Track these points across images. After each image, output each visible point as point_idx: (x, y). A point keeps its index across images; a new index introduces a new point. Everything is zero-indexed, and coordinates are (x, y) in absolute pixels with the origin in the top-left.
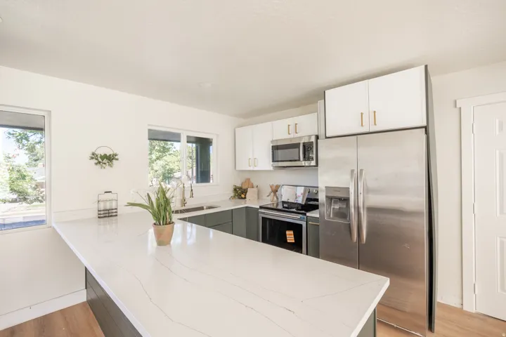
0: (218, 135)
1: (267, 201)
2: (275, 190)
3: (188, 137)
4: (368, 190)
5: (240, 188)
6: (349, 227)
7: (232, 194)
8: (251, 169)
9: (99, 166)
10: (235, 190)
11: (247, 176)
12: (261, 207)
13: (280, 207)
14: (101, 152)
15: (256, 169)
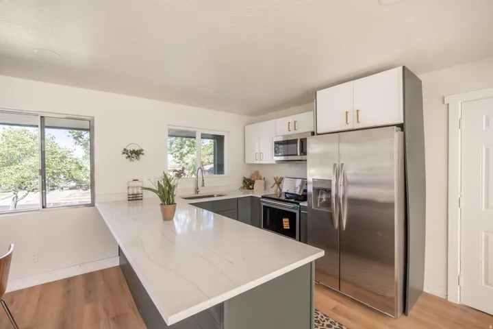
0: (229, 132)
1: (272, 192)
2: (279, 182)
3: (202, 134)
4: (347, 183)
5: (249, 180)
6: (331, 216)
7: (242, 185)
8: (258, 162)
9: (128, 160)
10: (244, 181)
11: (256, 169)
12: (263, 197)
13: (283, 198)
14: (130, 148)
15: (261, 162)
